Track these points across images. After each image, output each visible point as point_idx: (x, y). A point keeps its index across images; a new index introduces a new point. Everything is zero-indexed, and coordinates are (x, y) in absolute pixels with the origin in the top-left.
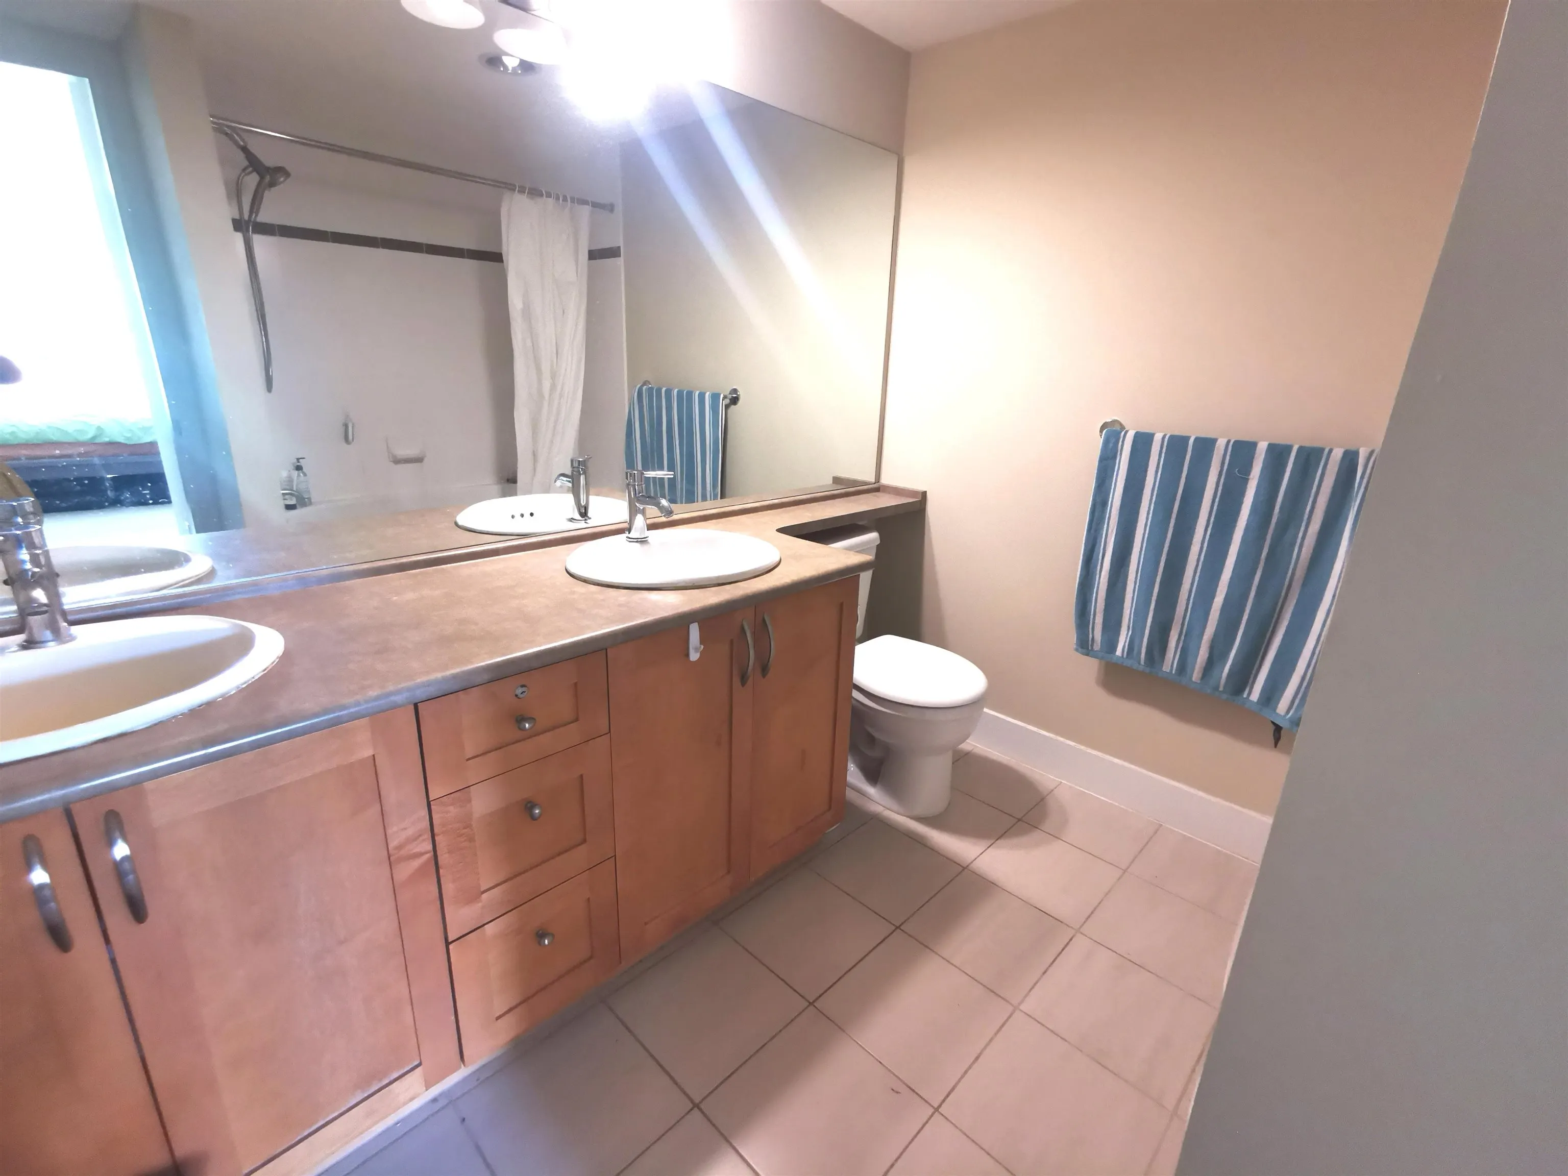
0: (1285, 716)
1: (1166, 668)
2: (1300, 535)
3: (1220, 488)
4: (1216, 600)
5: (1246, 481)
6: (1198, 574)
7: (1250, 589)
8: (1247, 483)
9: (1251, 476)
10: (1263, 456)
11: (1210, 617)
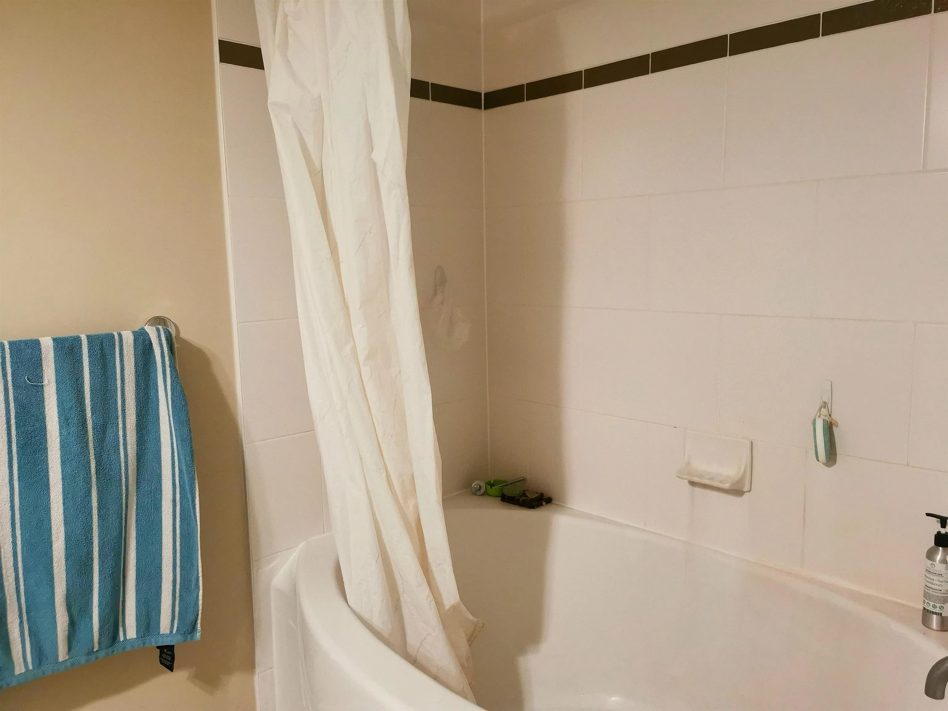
0: (171, 632)
1: (19, 669)
2: (121, 433)
3: (12, 405)
4: (55, 546)
5: (40, 388)
6: (18, 526)
7: (90, 514)
8: (43, 391)
9: (46, 382)
10: (52, 355)
11: (56, 571)
